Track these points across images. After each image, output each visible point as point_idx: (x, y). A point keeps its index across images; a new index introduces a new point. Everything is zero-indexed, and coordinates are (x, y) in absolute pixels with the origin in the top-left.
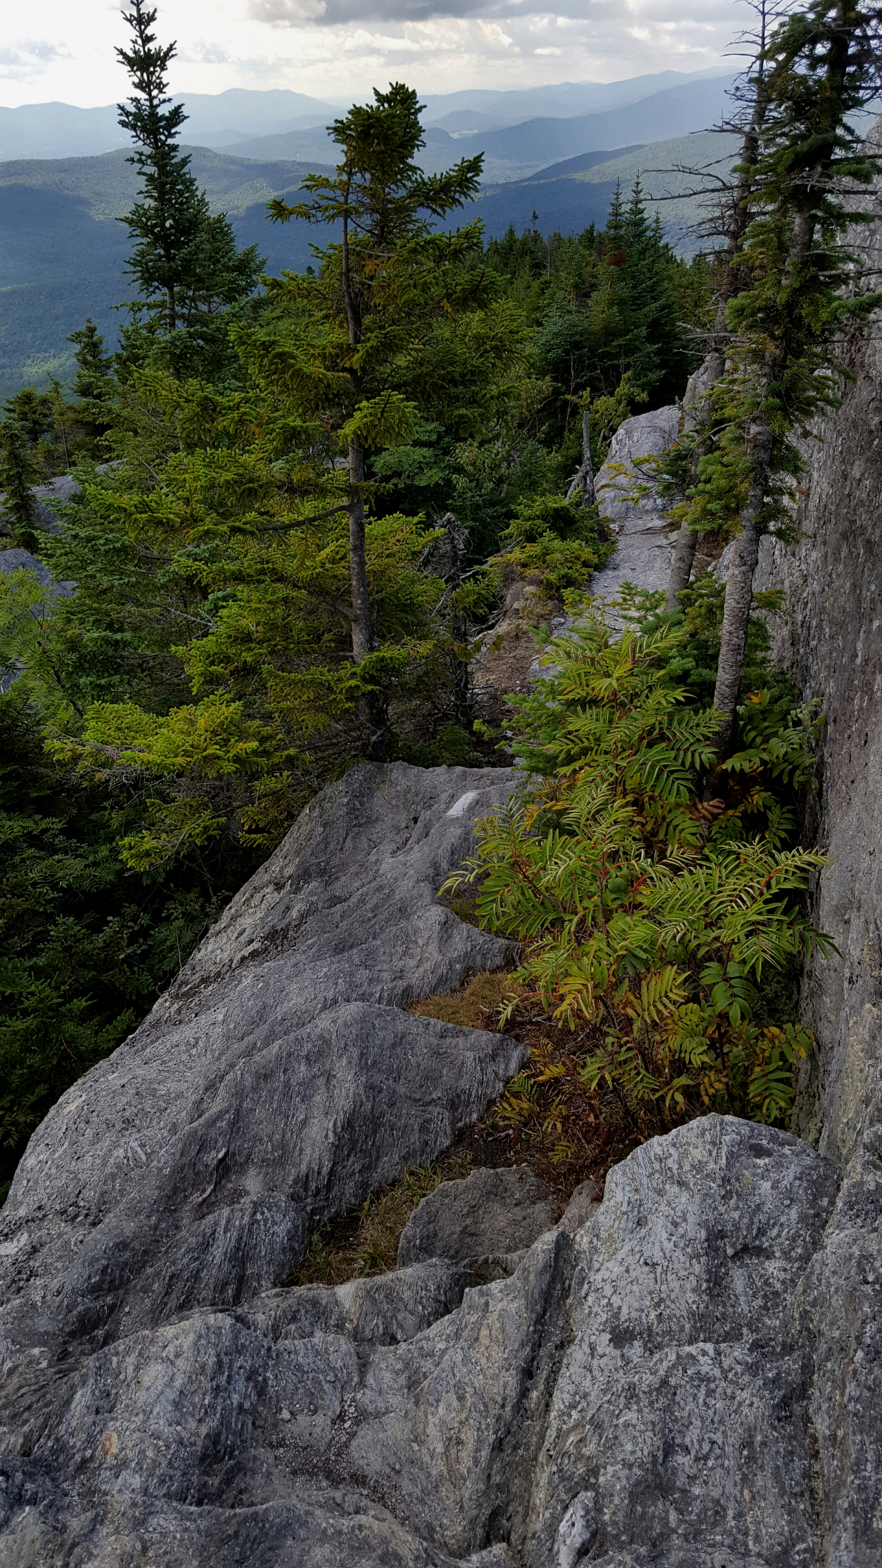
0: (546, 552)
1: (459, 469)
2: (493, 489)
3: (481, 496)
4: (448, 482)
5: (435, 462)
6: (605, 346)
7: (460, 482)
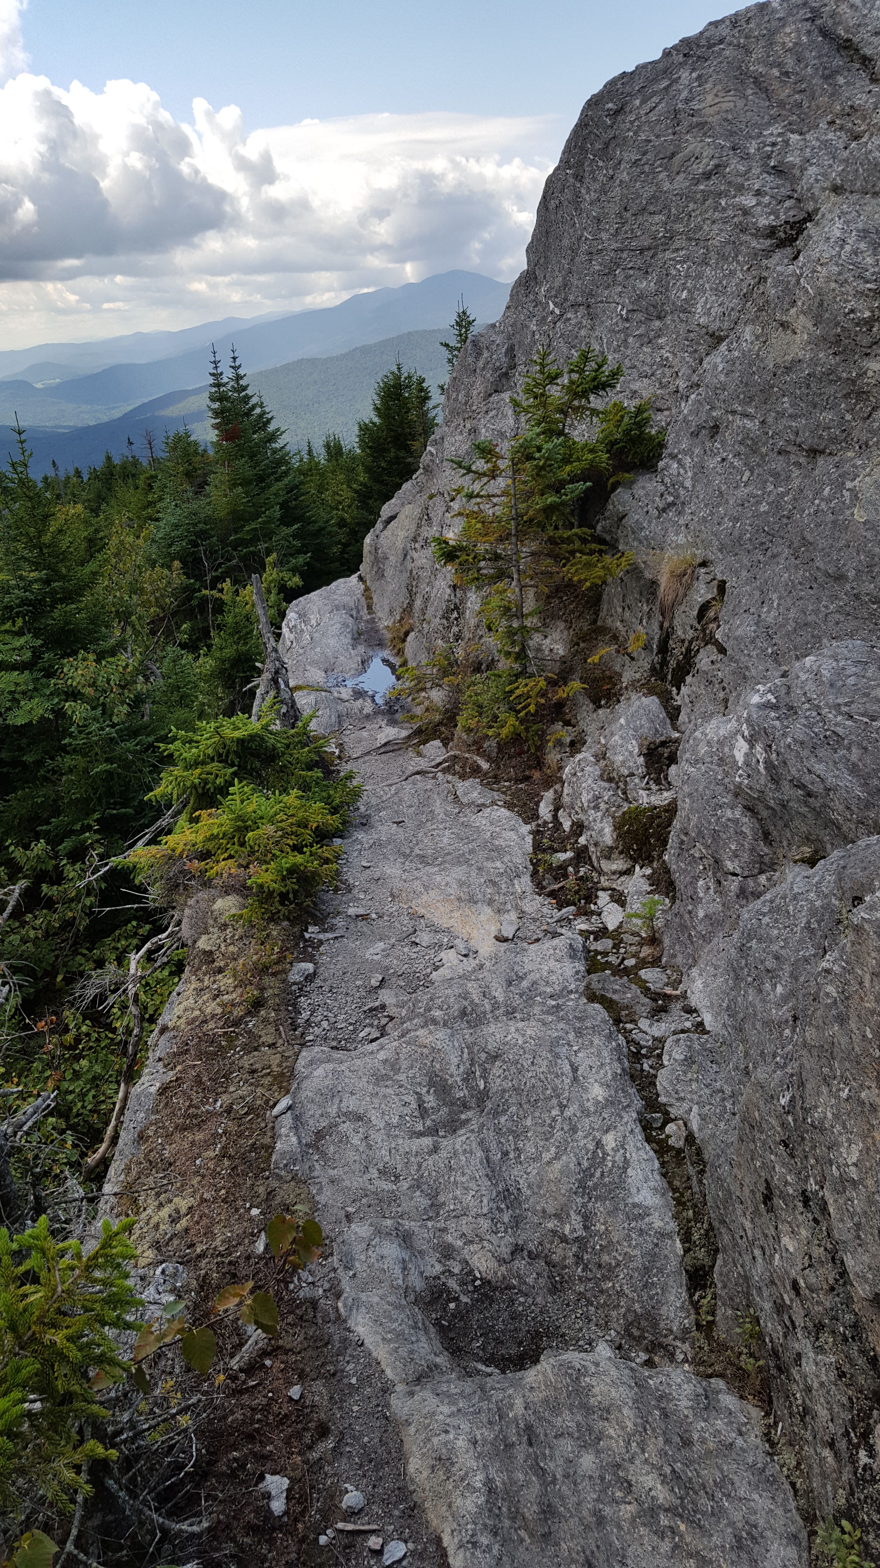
0: (243, 826)
1: (74, 695)
2: (128, 714)
3: (113, 726)
4: (59, 713)
5: (35, 689)
6: (236, 533)
7: (78, 711)
